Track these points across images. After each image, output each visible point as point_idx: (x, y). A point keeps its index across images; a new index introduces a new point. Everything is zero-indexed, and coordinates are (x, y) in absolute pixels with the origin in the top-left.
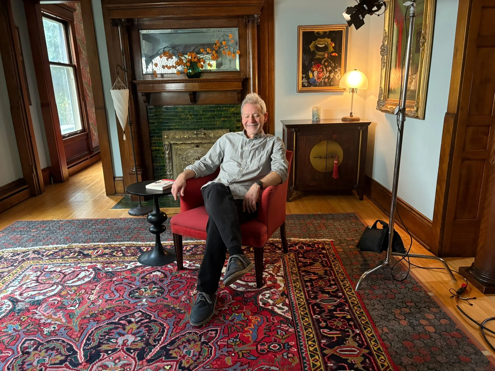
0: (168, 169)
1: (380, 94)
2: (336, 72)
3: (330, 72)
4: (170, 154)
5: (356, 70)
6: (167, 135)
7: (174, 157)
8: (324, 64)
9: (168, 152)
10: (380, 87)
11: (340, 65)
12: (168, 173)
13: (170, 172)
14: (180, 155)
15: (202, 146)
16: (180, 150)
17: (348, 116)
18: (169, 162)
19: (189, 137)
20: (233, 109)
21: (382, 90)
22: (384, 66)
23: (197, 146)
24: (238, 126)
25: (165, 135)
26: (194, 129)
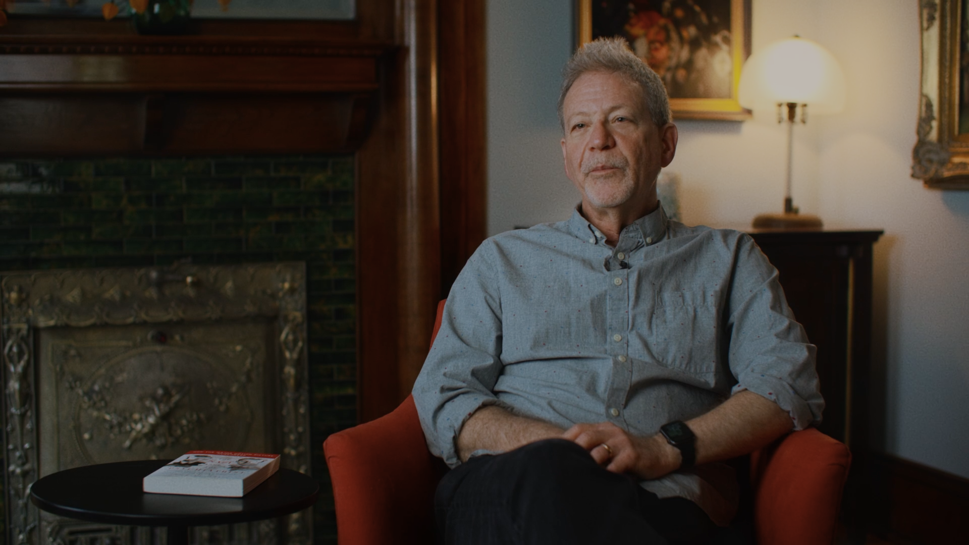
0: (15, 449)
1: (924, 122)
2: (713, 47)
3: (695, 45)
4: (31, 379)
5: (797, 36)
6: (20, 291)
7: (47, 389)
8: (670, 16)
9: (20, 369)
10: (923, 95)
11: (726, 23)
12: (12, 468)
13: (23, 464)
14: (78, 379)
15: (182, 338)
16: (79, 355)
17: (777, 209)
18: (23, 416)
19: (123, 296)
20: (320, 177)
21: (929, 105)
22: (931, 19)
23: (162, 338)
24: (342, 246)
25: (10, 290)
26: (147, 261)
